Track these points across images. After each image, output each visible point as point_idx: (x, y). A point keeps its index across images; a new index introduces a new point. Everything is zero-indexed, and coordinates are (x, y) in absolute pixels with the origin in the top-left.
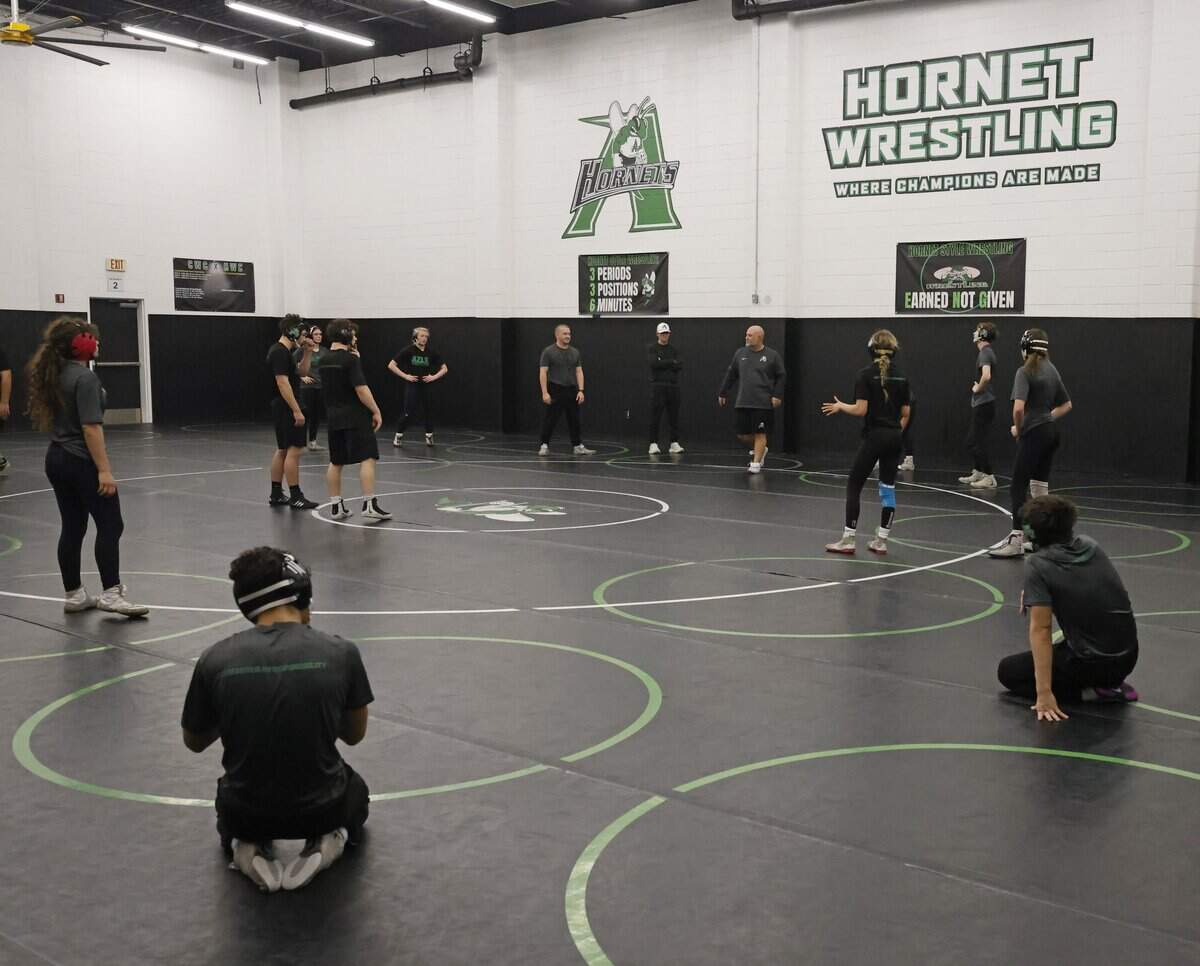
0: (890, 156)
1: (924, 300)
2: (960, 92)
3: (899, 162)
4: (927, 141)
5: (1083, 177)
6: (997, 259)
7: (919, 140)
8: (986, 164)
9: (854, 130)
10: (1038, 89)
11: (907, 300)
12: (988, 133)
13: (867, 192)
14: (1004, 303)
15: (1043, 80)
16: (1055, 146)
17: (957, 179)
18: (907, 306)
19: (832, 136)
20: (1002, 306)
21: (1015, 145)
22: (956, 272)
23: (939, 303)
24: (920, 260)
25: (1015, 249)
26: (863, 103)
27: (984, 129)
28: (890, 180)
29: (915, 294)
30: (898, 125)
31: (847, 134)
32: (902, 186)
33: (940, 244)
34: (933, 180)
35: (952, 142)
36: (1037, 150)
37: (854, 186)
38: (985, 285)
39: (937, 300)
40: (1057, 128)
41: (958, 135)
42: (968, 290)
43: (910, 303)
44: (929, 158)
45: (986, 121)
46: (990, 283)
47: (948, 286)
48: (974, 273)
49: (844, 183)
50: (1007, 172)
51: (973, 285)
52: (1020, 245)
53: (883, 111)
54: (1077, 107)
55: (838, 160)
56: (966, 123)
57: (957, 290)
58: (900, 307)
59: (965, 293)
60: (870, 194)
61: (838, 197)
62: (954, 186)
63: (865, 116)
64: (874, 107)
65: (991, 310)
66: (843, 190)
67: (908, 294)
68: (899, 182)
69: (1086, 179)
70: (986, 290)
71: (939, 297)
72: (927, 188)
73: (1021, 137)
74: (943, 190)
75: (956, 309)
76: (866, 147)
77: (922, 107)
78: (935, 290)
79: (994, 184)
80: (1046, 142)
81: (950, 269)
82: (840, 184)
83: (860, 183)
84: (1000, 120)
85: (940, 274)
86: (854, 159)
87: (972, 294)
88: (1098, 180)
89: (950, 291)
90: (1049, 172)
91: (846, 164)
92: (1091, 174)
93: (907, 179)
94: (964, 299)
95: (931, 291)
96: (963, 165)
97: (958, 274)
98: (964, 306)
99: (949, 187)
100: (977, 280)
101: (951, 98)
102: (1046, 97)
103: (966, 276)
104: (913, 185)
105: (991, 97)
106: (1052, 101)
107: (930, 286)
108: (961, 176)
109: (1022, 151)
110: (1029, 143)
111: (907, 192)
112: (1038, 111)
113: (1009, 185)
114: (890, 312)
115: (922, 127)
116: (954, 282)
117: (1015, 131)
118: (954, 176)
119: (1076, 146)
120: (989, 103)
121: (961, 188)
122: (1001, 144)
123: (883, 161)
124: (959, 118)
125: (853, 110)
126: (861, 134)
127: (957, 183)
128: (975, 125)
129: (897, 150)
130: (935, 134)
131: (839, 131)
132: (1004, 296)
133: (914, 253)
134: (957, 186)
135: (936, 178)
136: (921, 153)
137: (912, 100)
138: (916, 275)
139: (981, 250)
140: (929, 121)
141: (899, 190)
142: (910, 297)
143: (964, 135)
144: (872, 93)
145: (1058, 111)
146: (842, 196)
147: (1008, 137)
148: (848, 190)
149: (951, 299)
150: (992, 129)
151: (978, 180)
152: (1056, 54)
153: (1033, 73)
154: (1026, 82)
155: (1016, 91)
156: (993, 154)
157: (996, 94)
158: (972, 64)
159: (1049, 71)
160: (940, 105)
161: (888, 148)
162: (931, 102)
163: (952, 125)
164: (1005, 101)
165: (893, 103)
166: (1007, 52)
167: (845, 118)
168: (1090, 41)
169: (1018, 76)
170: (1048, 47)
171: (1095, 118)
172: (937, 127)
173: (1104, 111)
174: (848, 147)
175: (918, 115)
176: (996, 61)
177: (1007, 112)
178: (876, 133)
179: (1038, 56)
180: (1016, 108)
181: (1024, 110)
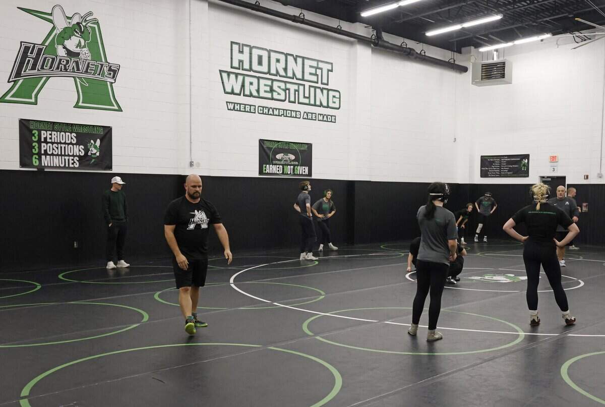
0: (255, 94)
1: (272, 169)
2: (285, 70)
3: (259, 97)
4: (272, 90)
5: (330, 120)
6: (302, 152)
7: (268, 89)
8: (295, 107)
9: (237, 75)
10: (314, 78)
11: (264, 169)
12: (297, 93)
13: (244, 110)
14: (304, 172)
15: (316, 75)
16: (321, 105)
17: (285, 111)
18: (264, 172)
19: (225, 75)
20: (304, 173)
21: (306, 101)
22: (285, 156)
23: (278, 171)
24: (270, 149)
25: (308, 148)
26: (241, 62)
27: (295, 91)
28: (255, 106)
29: (268, 166)
30: (259, 78)
31: (233, 77)
32: (261, 110)
33: (279, 142)
34: (275, 110)
35: (283, 93)
36: (315, 105)
37: (237, 105)
38: (297, 163)
39: (278, 169)
40: (321, 97)
41: (285, 90)
42: (290, 165)
43: (265, 170)
44: (272, 99)
45: (296, 87)
46: (299, 163)
47: (282, 163)
48: (293, 157)
49: (232, 103)
50: (305, 112)
51: (292, 163)
52: (310, 146)
53: (251, 69)
54: (328, 90)
55: (229, 90)
56: (288, 86)
57: (286, 165)
58: (261, 172)
59: (289, 166)
60: (245, 111)
61: (228, 110)
62: (284, 114)
63: (243, 69)
64: (247, 66)
65: (299, 175)
66: (231, 106)
67: (264, 165)
68: (260, 108)
69: (331, 121)
70: (298, 165)
71: (279, 168)
72: (272, 114)
73: (309, 98)
74: (279, 116)
75: (286, 174)
76: (243, 86)
77: (269, 73)
78: (276, 164)
79: (299, 117)
80: (318, 103)
81: (283, 154)
82: (230, 103)
83: (240, 104)
84: (301, 88)
85: (279, 156)
86: (237, 90)
87: (292, 167)
88: (335, 122)
89: (283, 165)
90: (319, 115)
91: (232, 93)
93: (263, 107)
94: (289, 169)
95: (275, 164)
96: (286, 105)
97: (286, 157)
98: (289, 173)
99: (282, 115)
100: (293, 161)
101: (282, 73)
102: (317, 83)
103: (289, 158)
104: (266, 111)
105: (298, 77)
106: (319, 85)
107: (274, 162)
108: (286, 110)
109: (309, 104)
110: (312, 102)
111: (263, 114)
112: (315, 88)
113: (305, 119)
114: (256, 174)
115: (269, 83)
116: (285, 161)
117: (307, 95)
118: (284, 110)
119: (328, 107)
120: (297, 79)
121: (286, 116)
122: (302, 100)
123: (251, 95)
124: (285, 82)
125: (236, 64)
126: (240, 78)
127: (285, 113)
128: (293, 88)
129: (258, 91)
130: (275, 88)
131: (229, 73)
132: (304, 169)
133: (266, 145)
134: (285, 115)
135: (276, 109)
136: (269, 95)
137: (264, 68)
138: (268, 156)
139: (295, 147)
140: (273, 80)
141: (260, 112)
142: (266, 167)
143: (287, 91)
144: (245, 57)
145: (322, 90)
146: (230, 110)
147: (305, 97)
148: (234, 107)
149: (283, 169)
150: (298, 91)
151: (293, 114)
152: (321, 65)
153: (313, 71)
154: (311, 74)
155: (307, 77)
156: (299, 103)
157: (299, 76)
158: (290, 59)
159: (319, 72)
160: (277, 73)
161: (254, 89)
162: (273, 71)
163: (283, 85)
164: (303, 79)
165: (255, 66)
166: (303, 58)
167: (232, 67)
168: (332, 64)
169: (308, 70)
170: (318, 61)
171: (334, 97)
172: (276, 84)
173: (337, 95)
174: (233, 83)
175: (268, 76)
176: (300, 60)
177: (304, 85)
178: (248, 80)
179: (314, 64)
180: (307, 84)
181: (310, 86)
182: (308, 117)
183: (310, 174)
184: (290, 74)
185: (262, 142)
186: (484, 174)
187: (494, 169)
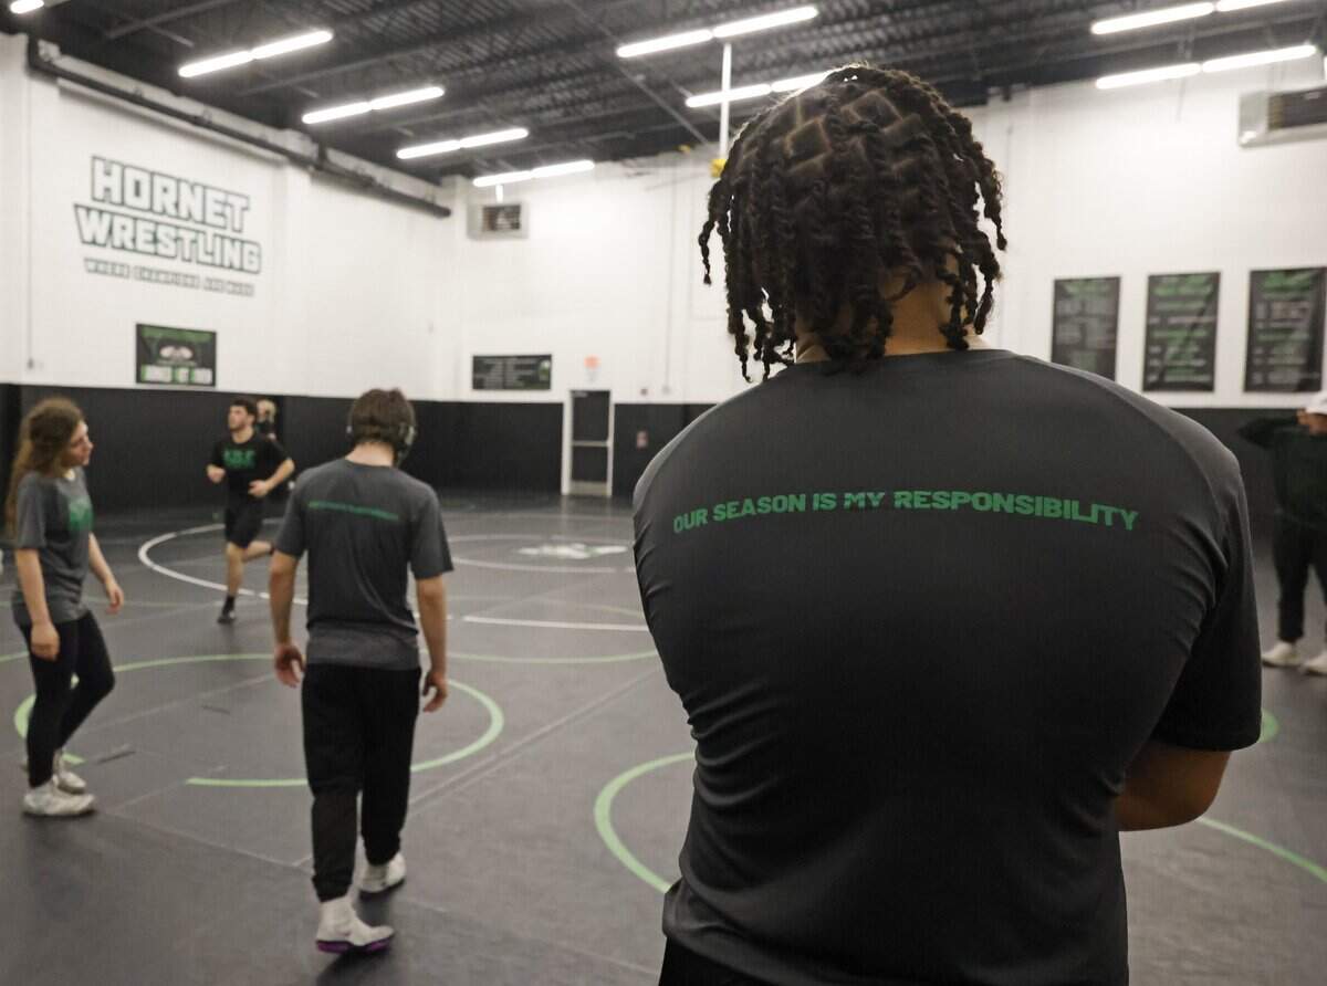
0: (129, 245)
1: (153, 373)
3: (135, 250)
4: (155, 241)
5: (245, 292)
6: (201, 345)
7: (150, 237)
8: (192, 269)
11: (143, 373)
13: (112, 272)
14: (205, 379)
18: (143, 378)
20: (204, 381)
21: (208, 259)
23: (165, 377)
24: (152, 339)
25: (210, 339)
28: (130, 266)
29: (148, 368)
31: (94, 215)
32: (138, 273)
33: (166, 328)
35: (172, 245)
36: (222, 266)
37: (102, 264)
38: (194, 363)
39: (164, 374)
40: (231, 253)
41: (177, 239)
42: (184, 367)
43: (145, 376)
46: (197, 363)
47: (171, 362)
48: (186, 353)
49: (93, 260)
50: (206, 278)
51: (188, 363)
52: (213, 335)
53: (123, 204)
54: (243, 242)
55: (88, 237)
56: (182, 233)
57: (177, 366)
58: (139, 379)
59: (182, 369)
60: (114, 275)
61: (88, 271)
62: (173, 281)
64: (116, 197)
65: (199, 384)
66: (92, 266)
67: (143, 367)
68: (136, 269)
70: (195, 368)
71: (166, 371)
72: (156, 279)
73: (212, 254)
74: (166, 283)
75: (177, 383)
76: (110, 232)
77: (151, 210)
78: (162, 366)
79: (197, 285)
81: (171, 348)
82: (90, 259)
83: (106, 262)
85: (167, 352)
86: (101, 238)
87: (187, 370)
88: (252, 296)
89: (173, 367)
90: (229, 284)
91: (94, 242)
92: (243, 290)
93: (142, 268)
94: (182, 374)
95: (160, 366)
96: (177, 266)
97: (177, 353)
98: (182, 381)
100: (189, 359)
101: (171, 210)
102: (224, 228)
103: (182, 355)
104: (146, 274)
106: (228, 233)
107: (159, 361)
108: (178, 274)
109: (213, 265)
111: (141, 279)
112: (223, 237)
113: (207, 289)
114: (131, 383)
116: (175, 359)
118: (174, 273)
119: (241, 269)
121: (178, 284)
123: (123, 247)
124: (177, 227)
125: (99, 194)
126: (106, 218)
127: (175, 279)
130: (160, 235)
131: (88, 210)
132: (205, 373)
133: (147, 334)
135: (162, 272)
136: (151, 248)
137: (144, 202)
138: (151, 352)
139: (192, 338)
140: (157, 223)
142: (145, 370)
144: (114, 182)
146: (91, 271)
148: (98, 268)
149: (173, 374)
151: (189, 281)
152: (231, 199)
153: (219, 208)
154: (217, 214)
155: (210, 218)
156: (198, 262)
157: (198, 215)
158: (184, 188)
159: (228, 211)
160: (164, 212)
161: (128, 235)
162: (158, 207)
163: (172, 232)
164: (203, 222)
165: (130, 198)
166: (205, 187)
167: (94, 199)
168: (247, 198)
169: (212, 207)
170: (227, 193)
171: (251, 253)
172: (162, 232)
173: (255, 249)
174: (96, 227)
175: (149, 216)
176: (199, 190)
177: (204, 233)
178: (118, 221)
179: (221, 197)
180: (210, 231)
181: (215, 235)
182: (213, 286)
183: (213, 384)
184: (184, 213)
185: (140, 328)
186: (478, 385)
187: (494, 376)
